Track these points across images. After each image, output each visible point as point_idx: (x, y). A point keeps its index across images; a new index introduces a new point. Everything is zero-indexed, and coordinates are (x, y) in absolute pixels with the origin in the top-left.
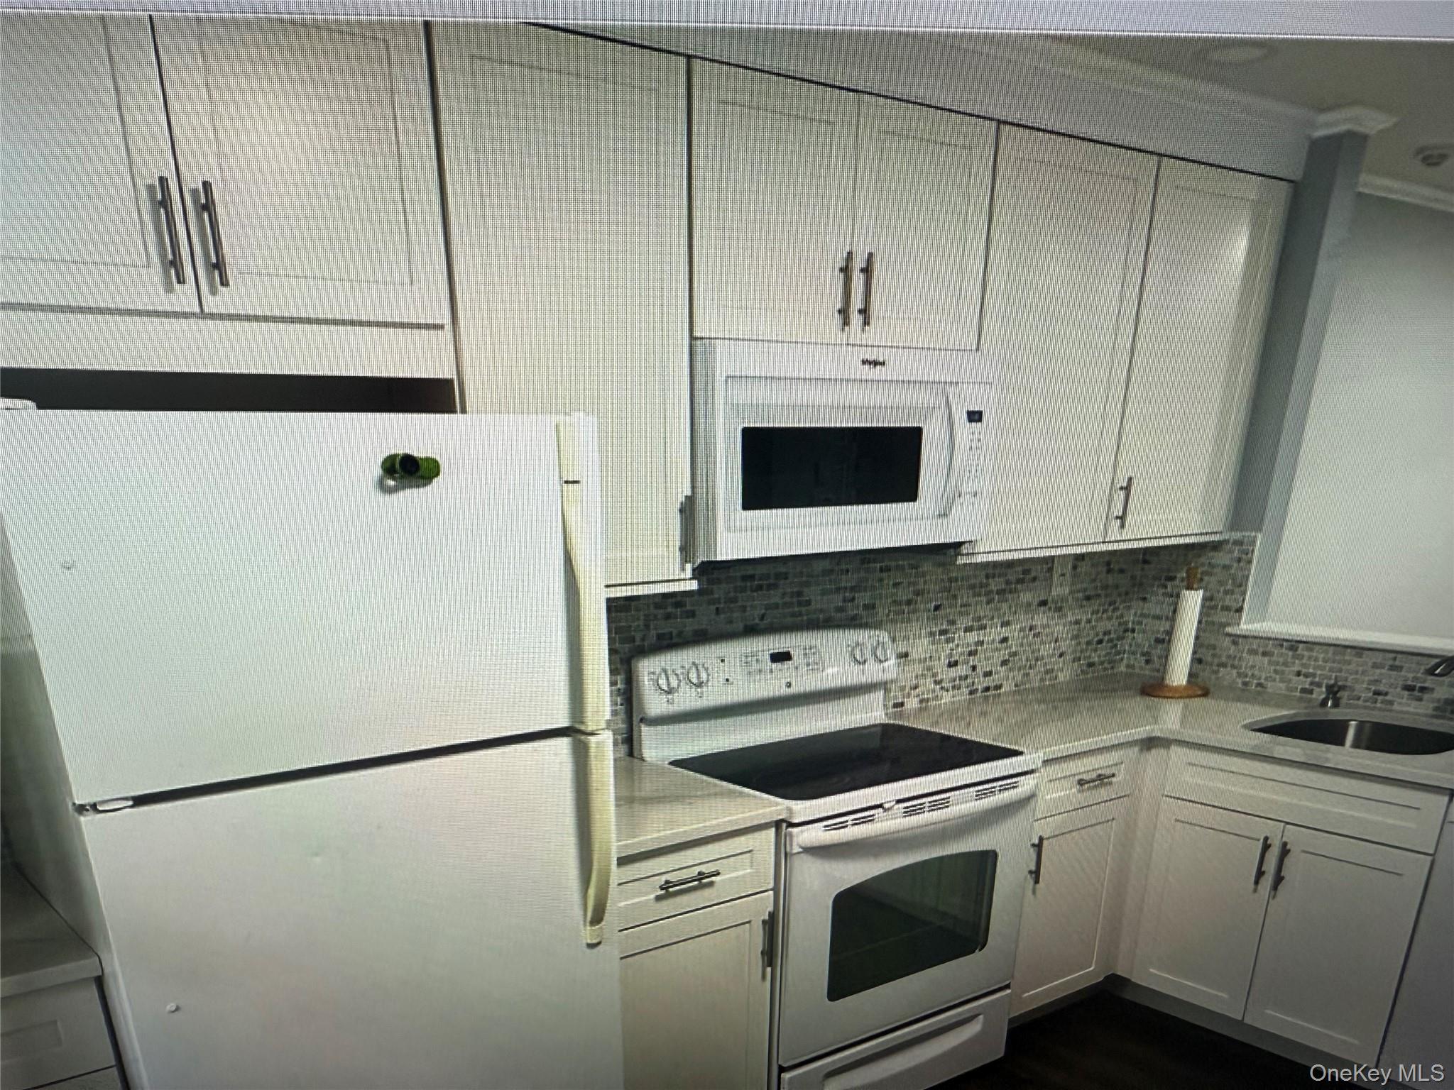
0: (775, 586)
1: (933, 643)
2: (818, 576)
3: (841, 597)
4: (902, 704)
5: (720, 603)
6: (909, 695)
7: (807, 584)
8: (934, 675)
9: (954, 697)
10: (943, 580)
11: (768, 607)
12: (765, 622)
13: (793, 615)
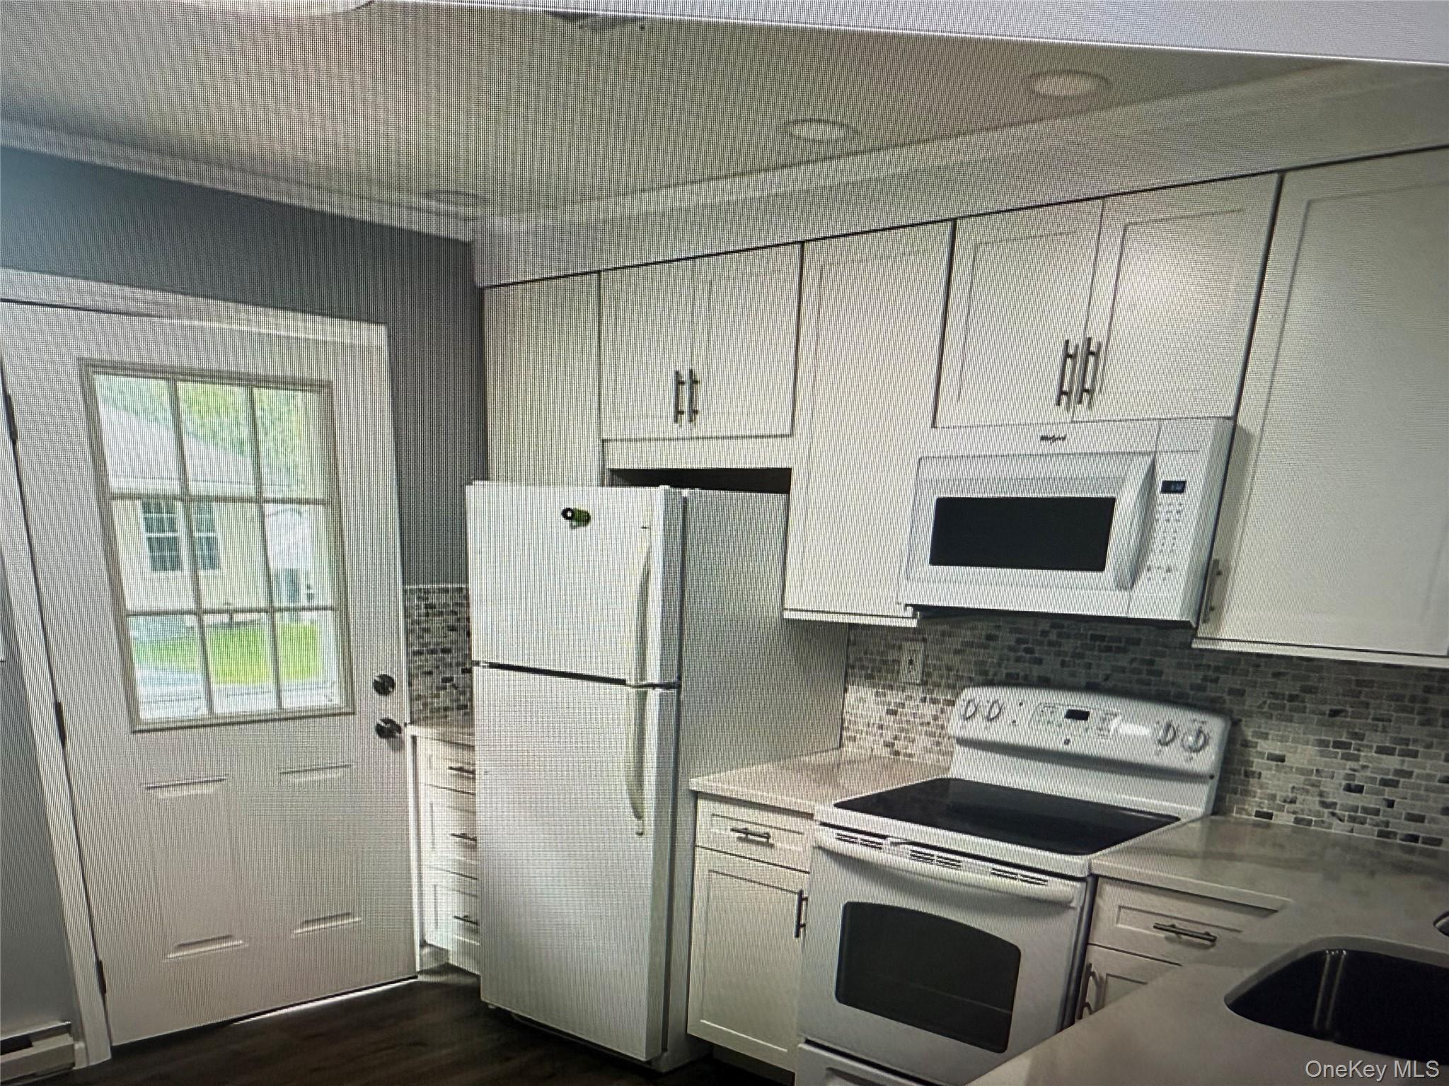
0: (1124, 651)
1: (1322, 754)
2: (1175, 648)
3: (1201, 674)
4: (1269, 816)
5: (1066, 656)
6: (1281, 809)
7: (1162, 655)
8: (1321, 794)
9: (1352, 831)
10: (1349, 681)
11: (1115, 669)
12: (1108, 683)
13: (1141, 682)
